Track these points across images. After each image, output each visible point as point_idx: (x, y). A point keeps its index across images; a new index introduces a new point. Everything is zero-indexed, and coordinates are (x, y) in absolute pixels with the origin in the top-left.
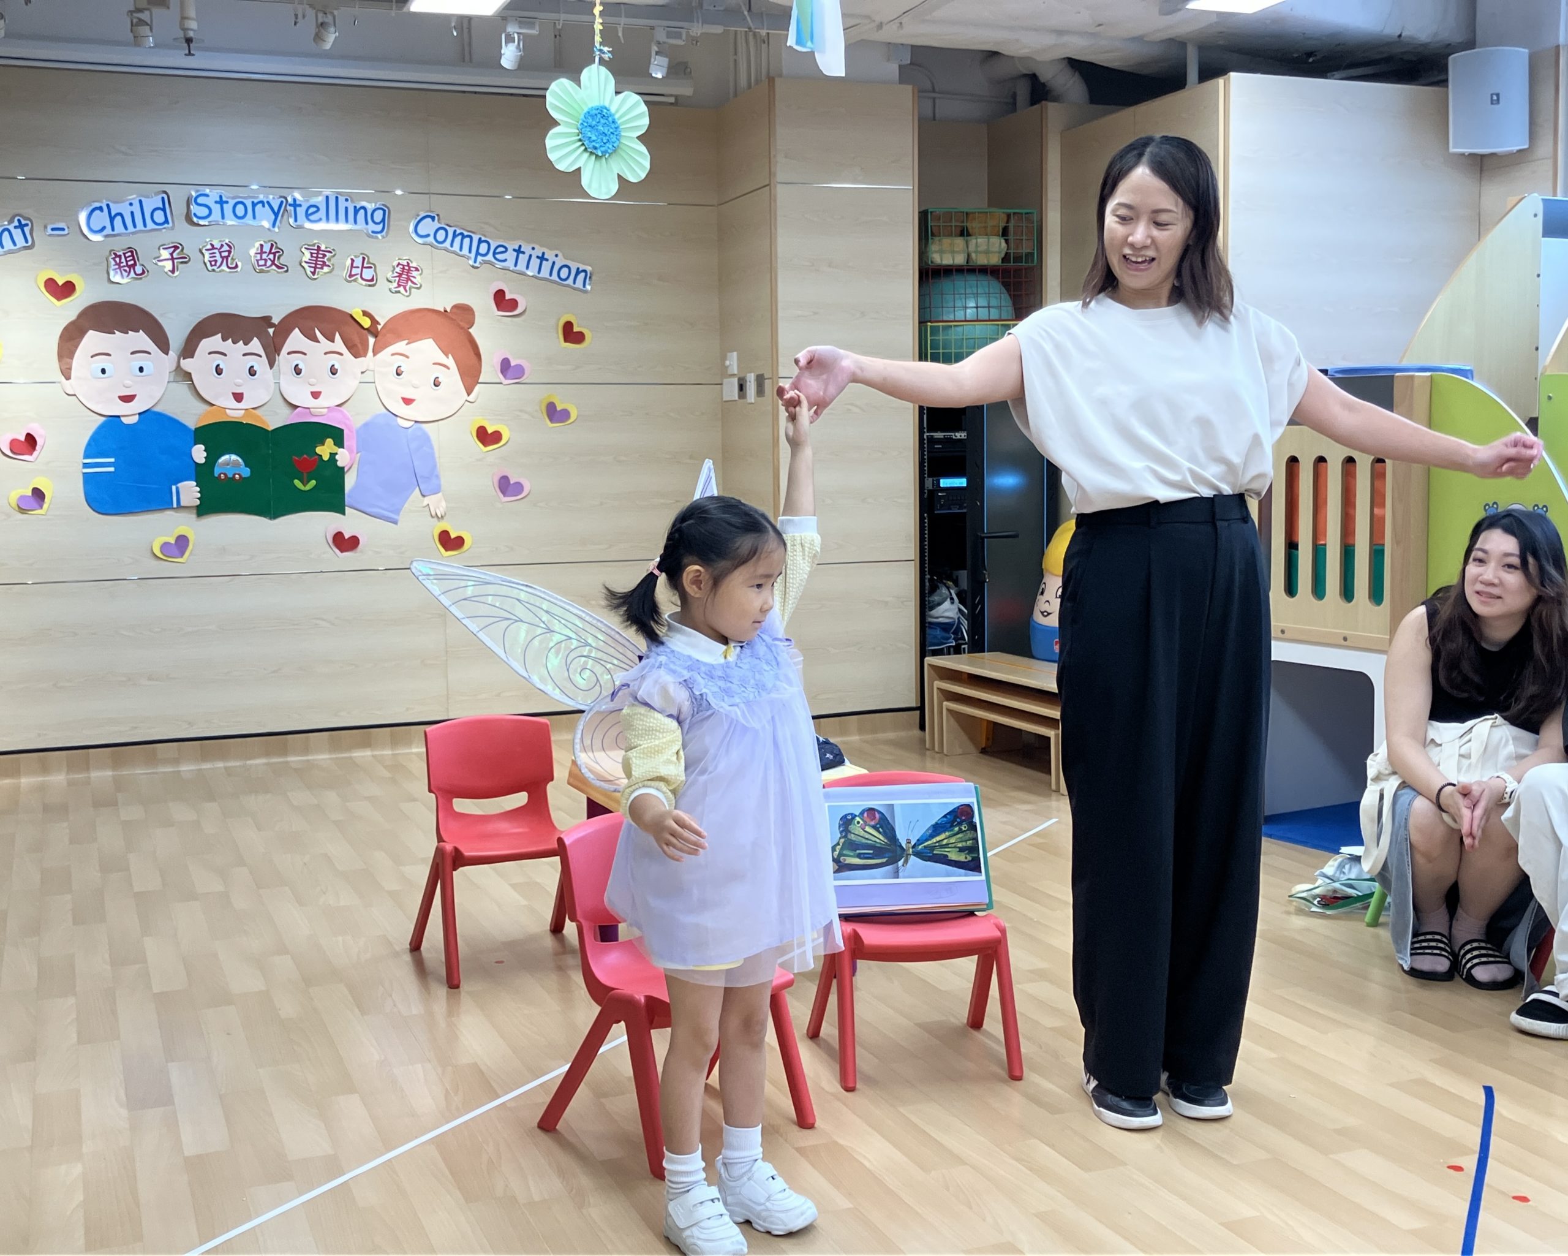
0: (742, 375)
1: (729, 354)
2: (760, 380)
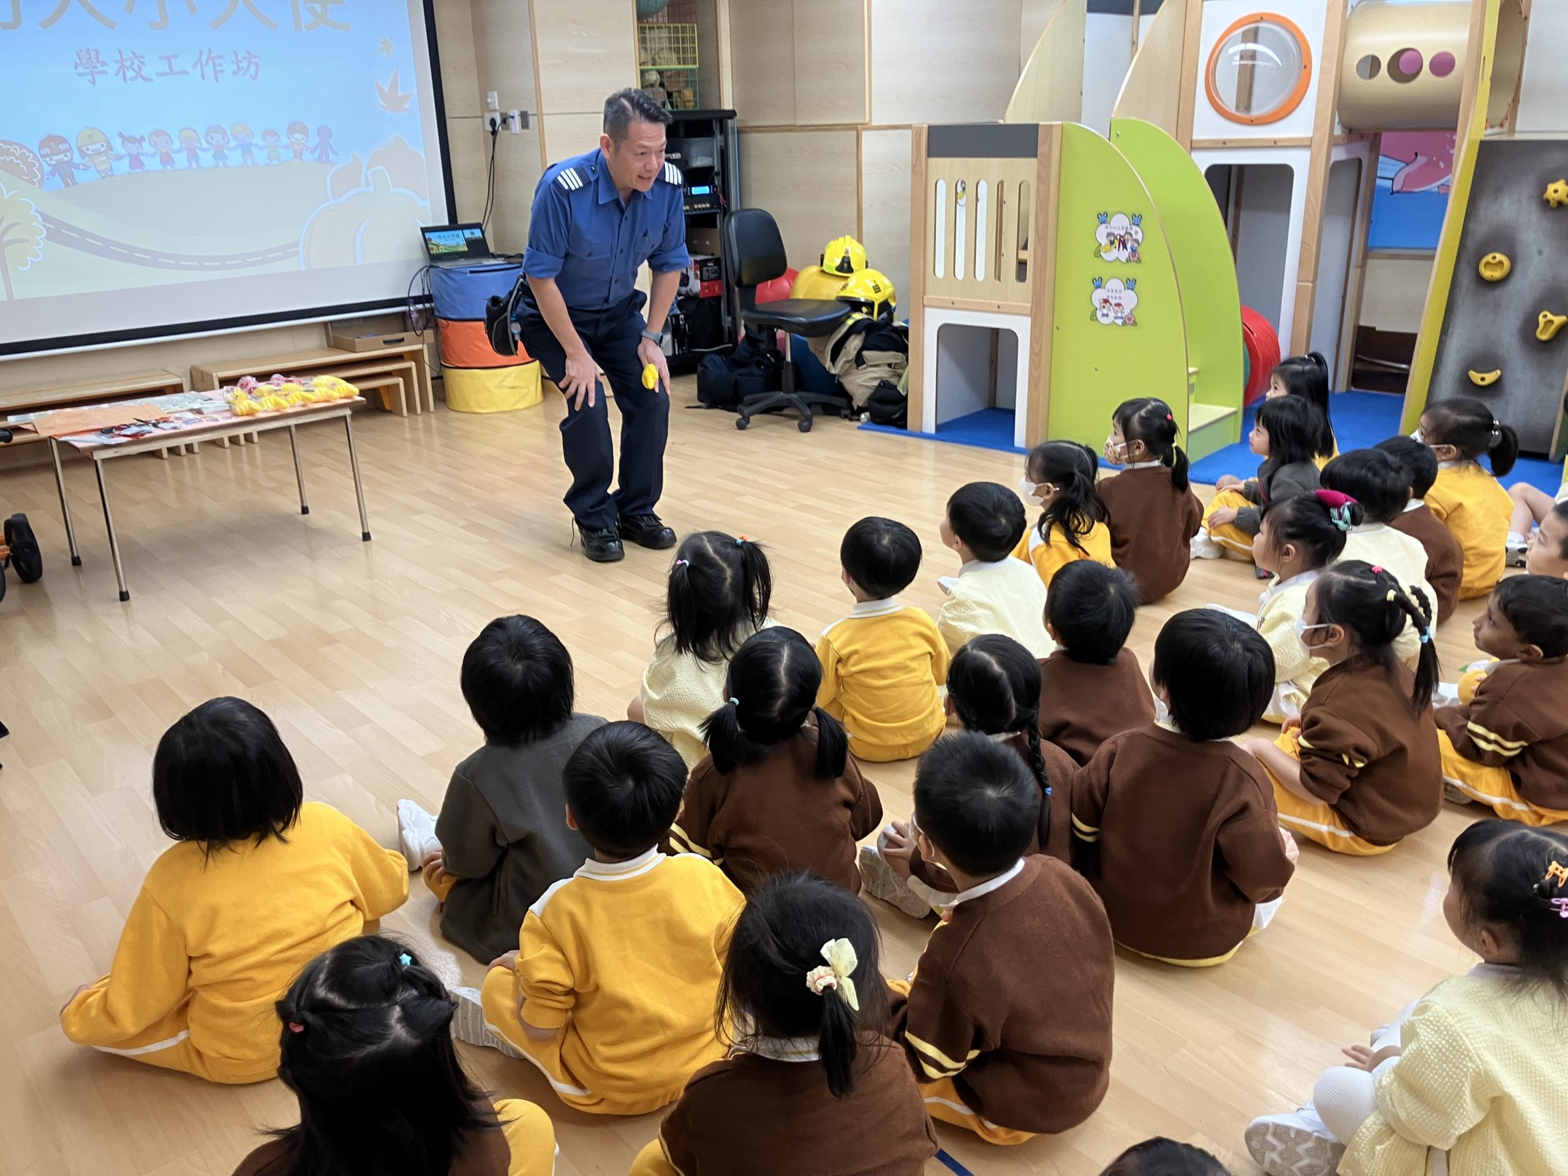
0: (503, 111)
1: (489, 94)
2: (524, 116)
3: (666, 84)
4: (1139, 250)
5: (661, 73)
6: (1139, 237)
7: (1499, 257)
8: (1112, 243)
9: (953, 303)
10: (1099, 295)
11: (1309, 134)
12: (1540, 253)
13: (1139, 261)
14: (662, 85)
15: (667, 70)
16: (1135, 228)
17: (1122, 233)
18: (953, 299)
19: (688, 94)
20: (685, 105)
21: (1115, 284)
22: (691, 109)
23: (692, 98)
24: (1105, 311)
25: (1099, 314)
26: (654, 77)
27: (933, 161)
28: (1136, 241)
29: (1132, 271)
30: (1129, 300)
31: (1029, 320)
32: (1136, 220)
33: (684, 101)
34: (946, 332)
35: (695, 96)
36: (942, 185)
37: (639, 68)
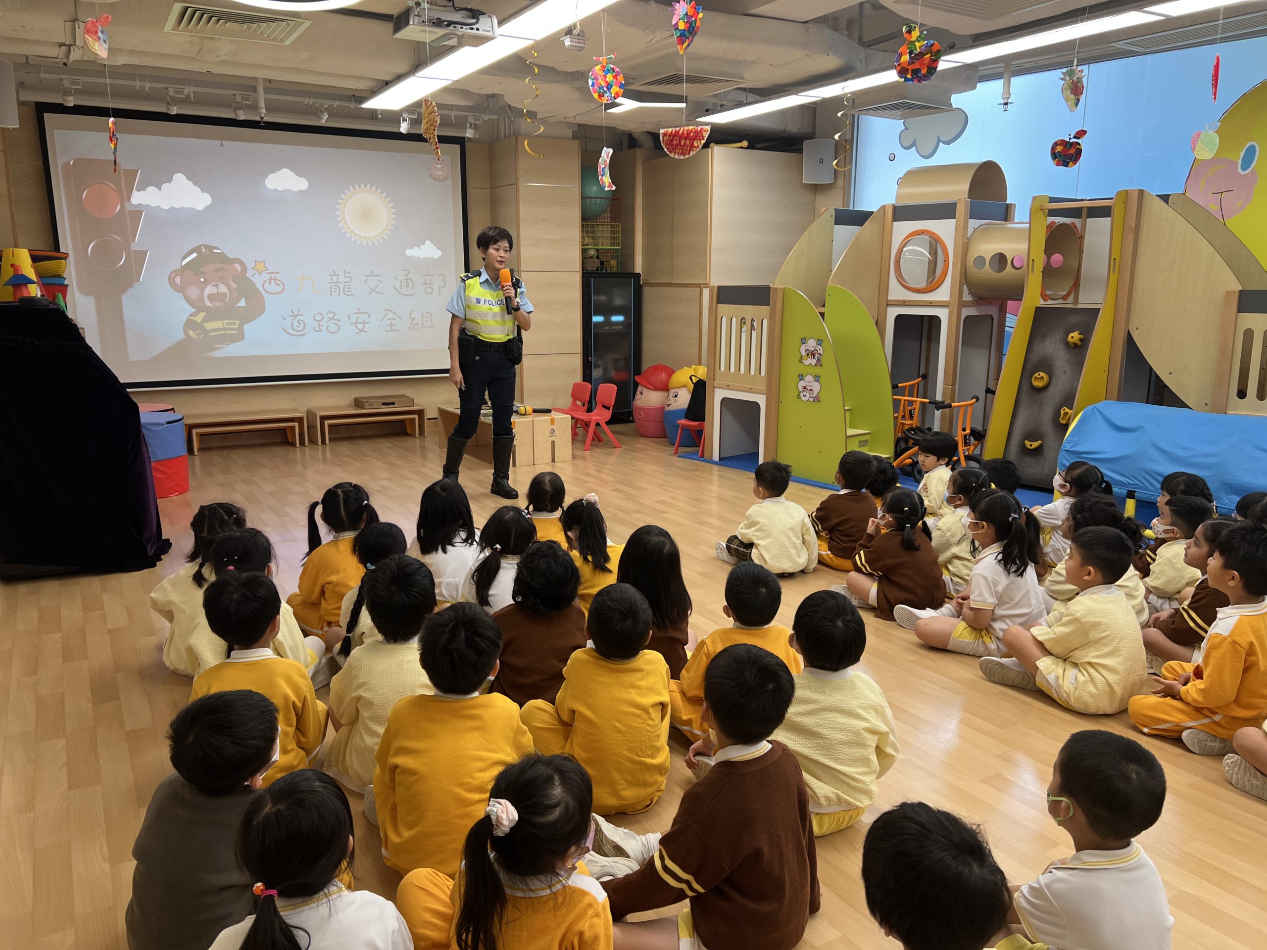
3: (600, 257)
4: (821, 359)
5: (597, 250)
6: (821, 352)
7: (1042, 374)
8: (808, 355)
9: (728, 386)
10: (802, 384)
11: (948, 299)
12: (1065, 372)
13: (821, 365)
14: (597, 257)
15: (601, 249)
16: (819, 346)
17: (813, 349)
18: (728, 383)
19: (613, 263)
20: (611, 270)
21: (809, 378)
22: (614, 270)
23: (615, 265)
24: (805, 393)
25: (802, 395)
26: (592, 252)
27: (720, 306)
28: (819, 354)
29: (818, 371)
30: (816, 387)
31: (765, 396)
32: (820, 342)
33: (611, 267)
34: (725, 402)
35: (618, 264)
36: (724, 319)
37: (581, 247)
